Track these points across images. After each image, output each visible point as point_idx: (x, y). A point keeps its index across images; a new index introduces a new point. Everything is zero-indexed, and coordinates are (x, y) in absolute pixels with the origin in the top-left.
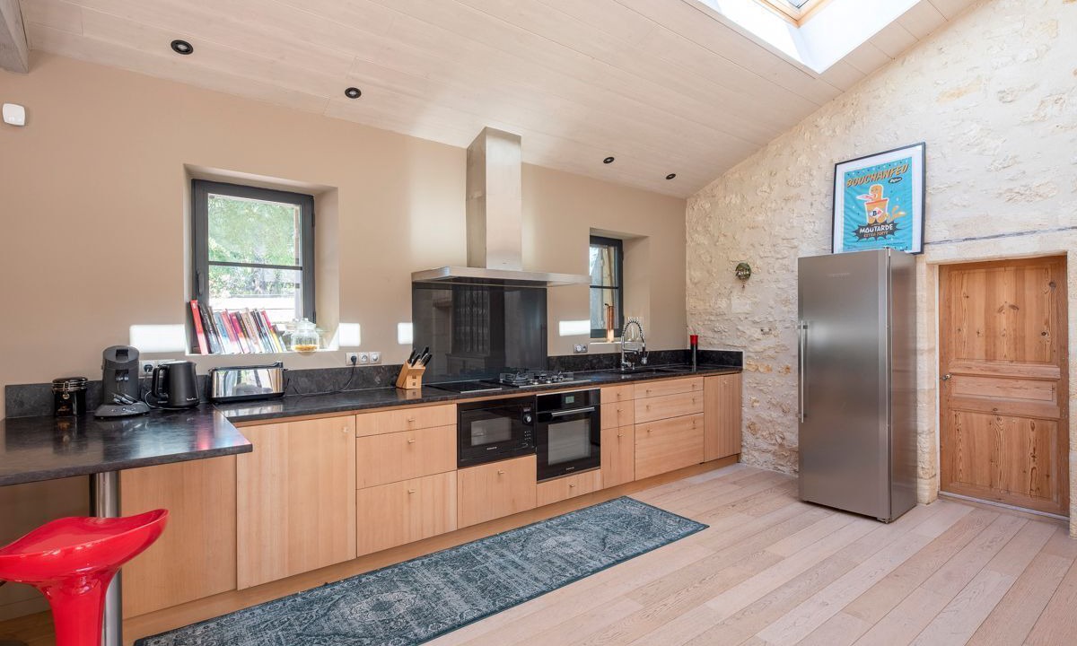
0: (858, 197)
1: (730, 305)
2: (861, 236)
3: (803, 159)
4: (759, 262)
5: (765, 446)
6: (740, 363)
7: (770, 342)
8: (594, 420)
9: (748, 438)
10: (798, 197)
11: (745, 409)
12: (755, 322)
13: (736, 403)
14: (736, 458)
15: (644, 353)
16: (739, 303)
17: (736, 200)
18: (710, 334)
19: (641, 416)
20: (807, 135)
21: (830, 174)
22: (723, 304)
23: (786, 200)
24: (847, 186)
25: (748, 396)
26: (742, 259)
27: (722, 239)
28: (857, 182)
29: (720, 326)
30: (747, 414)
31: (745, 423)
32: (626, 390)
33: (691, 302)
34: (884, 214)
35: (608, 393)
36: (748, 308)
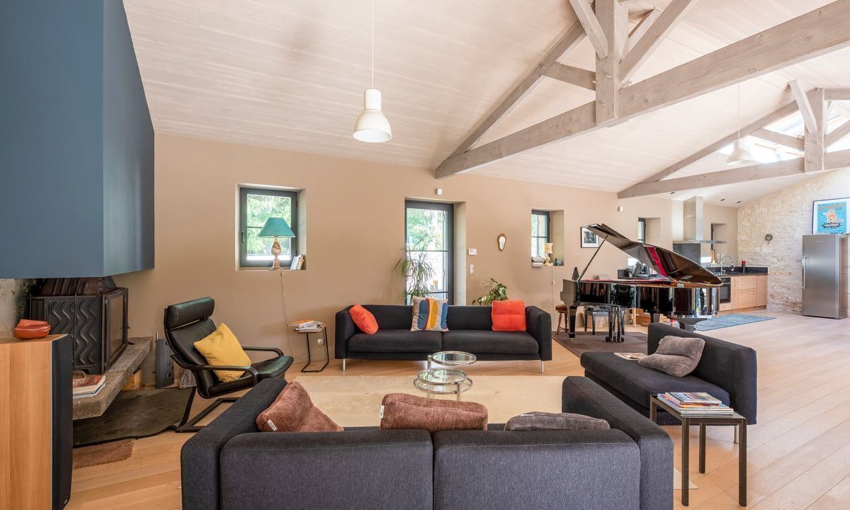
0: (824, 214)
1: (761, 250)
2: (825, 227)
3: (798, 198)
4: (776, 234)
5: (779, 302)
6: (767, 271)
7: (782, 263)
8: (729, 287)
9: (770, 300)
10: (796, 211)
11: (768, 289)
12: (774, 257)
13: (765, 287)
14: (765, 307)
15: (732, 267)
16: (766, 249)
17: (764, 210)
18: (751, 261)
19: (740, 287)
20: (800, 190)
21: (811, 204)
22: (758, 249)
23: (790, 212)
24: (819, 209)
25: (770, 284)
26: (768, 232)
27: (757, 224)
28: (823, 208)
29: (756, 258)
30: (770, 291)
31: (769, 294)
32: (736, 278)
33: (740, 249)
34: (834, 220)
35: (733, 278)
36: (771, 251)
